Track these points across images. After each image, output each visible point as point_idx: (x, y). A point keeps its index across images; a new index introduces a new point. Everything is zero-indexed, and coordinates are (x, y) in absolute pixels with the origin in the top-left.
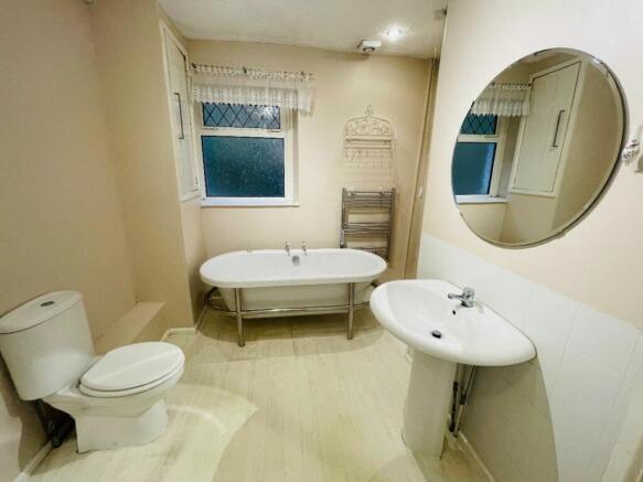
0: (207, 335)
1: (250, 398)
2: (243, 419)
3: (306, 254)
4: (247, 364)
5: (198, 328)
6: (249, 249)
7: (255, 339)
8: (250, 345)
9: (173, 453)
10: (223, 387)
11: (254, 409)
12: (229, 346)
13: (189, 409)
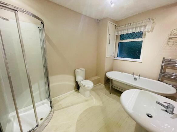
0: (105, 88)
1: (103, 103)
2: (99, 105)
3: (139, 78)
4: (108, 97)
5: (105, 86)
6: (122, 71)
7: (114, 94)
8: (112, 94)
9: (86, 101)
10: (100, 98)
11: (102, 105)
12: (108, 92)
13: (93, 97)
